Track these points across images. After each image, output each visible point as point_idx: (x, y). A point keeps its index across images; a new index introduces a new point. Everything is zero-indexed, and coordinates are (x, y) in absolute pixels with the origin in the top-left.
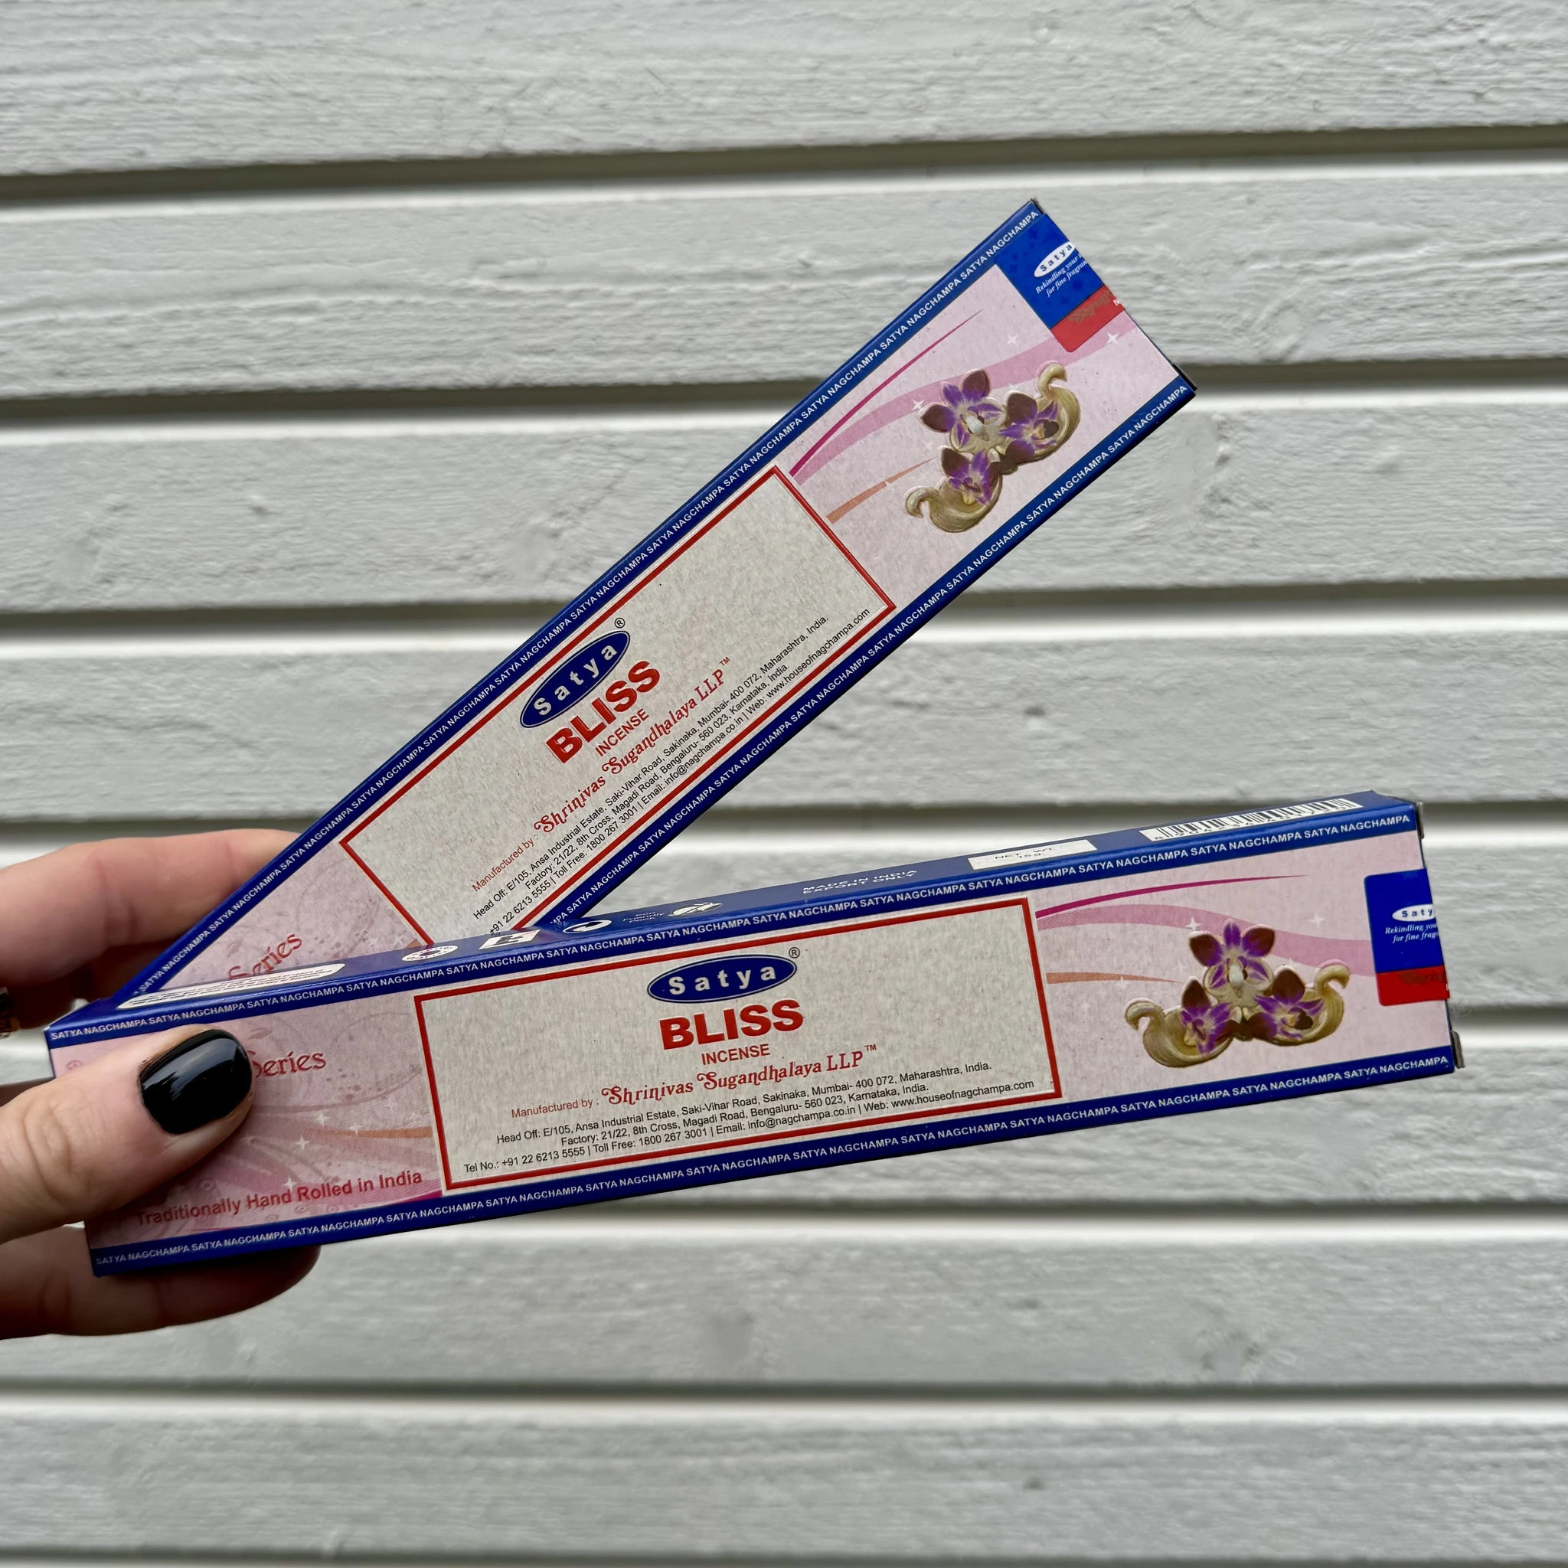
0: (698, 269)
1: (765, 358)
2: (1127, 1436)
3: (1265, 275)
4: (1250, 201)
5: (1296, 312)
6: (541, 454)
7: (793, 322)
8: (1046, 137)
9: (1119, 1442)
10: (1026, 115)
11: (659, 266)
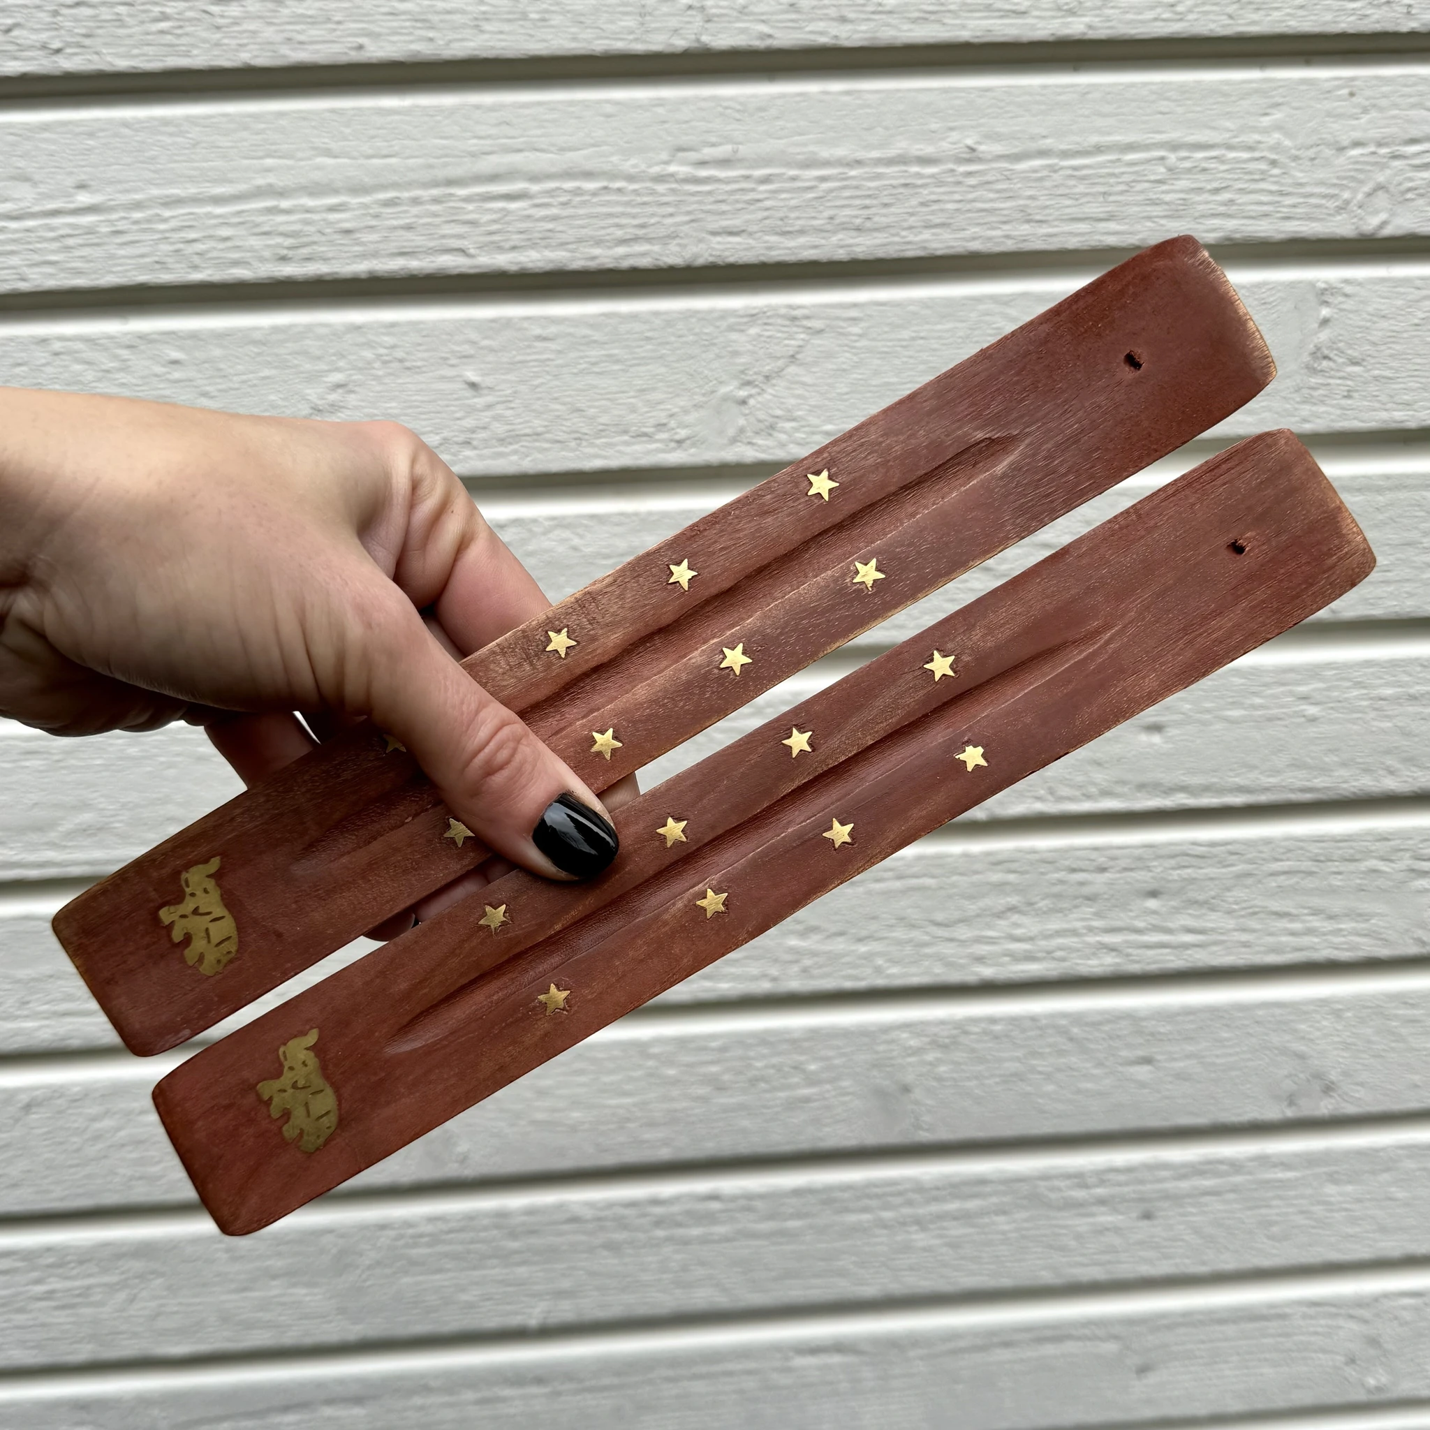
0: (875, 154)
1: (934, 234)
2: (1224, 1167)
3: (1362, 159)
4: (1352, 94)
5: (1387, 191)
6: (731, 329)
7: (960, 201)
8: (1184, 35)
9: (1217, 1174)
10: (1165, 16)
11: (840, 152)
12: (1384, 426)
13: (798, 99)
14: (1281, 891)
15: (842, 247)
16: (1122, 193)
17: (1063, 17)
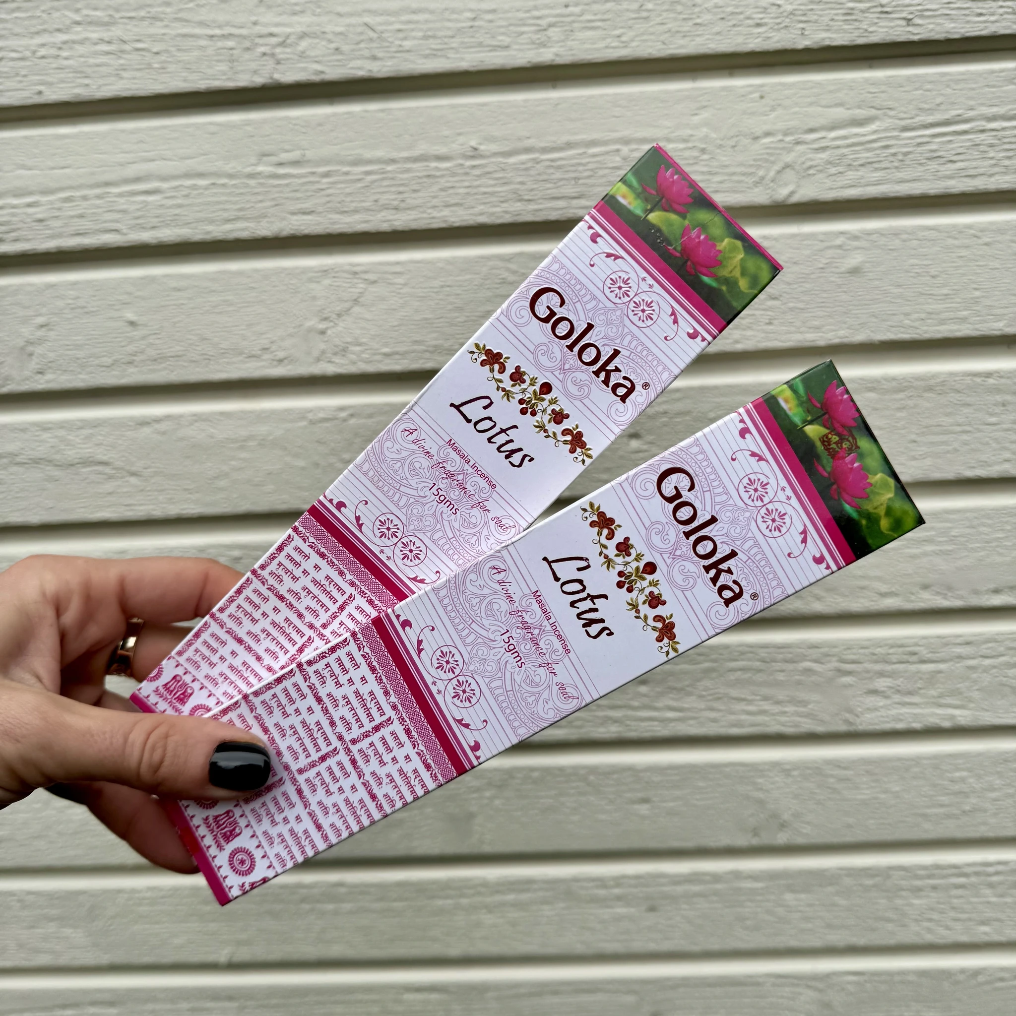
12: (799, 344)
13: (346, 116)
14: (738, 683)
15: (385, 221)
16: (589, 177)
17: (537, 48)
